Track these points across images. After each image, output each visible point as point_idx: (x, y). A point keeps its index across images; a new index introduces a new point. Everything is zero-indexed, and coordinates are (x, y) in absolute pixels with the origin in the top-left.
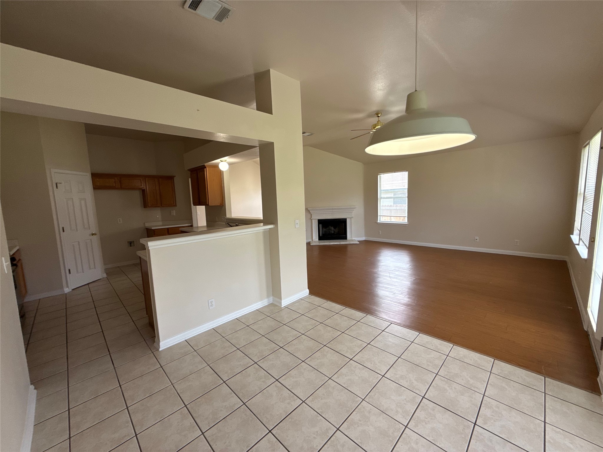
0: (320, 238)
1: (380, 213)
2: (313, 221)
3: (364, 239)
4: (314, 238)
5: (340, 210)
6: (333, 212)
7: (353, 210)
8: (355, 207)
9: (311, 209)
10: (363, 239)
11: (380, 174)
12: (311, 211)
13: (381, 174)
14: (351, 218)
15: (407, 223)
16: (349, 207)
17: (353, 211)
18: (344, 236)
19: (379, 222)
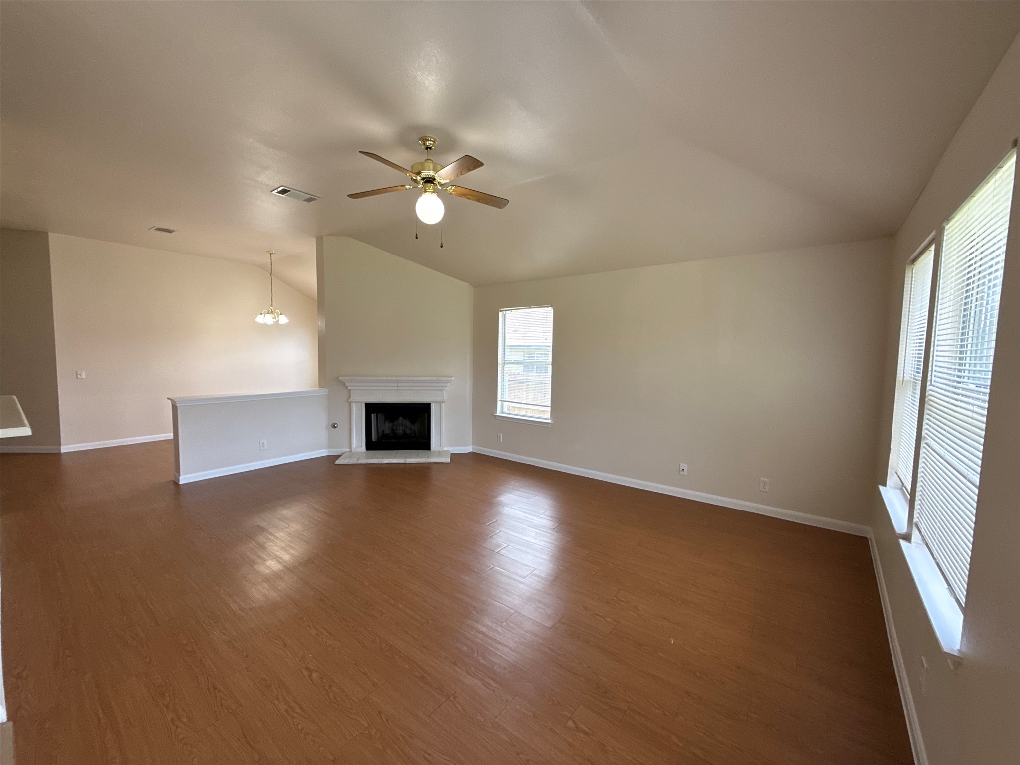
0: (371, 445)
1: (502, 394)
2: (354, 406)
3: (471, 450)
4: (354, 445)
5: (417, 385)
6: (400, 388)
7: (445, 385)
8: (448, 378)
9: (346, 378)
10: (469, 449)
11: (503, 311)
12: (347, 384)
13: (505, 310)
14: (440, 403)
15: (550, 421)
16: (435, 378)
17: (446, 387)
18: (422, 442)
19: (498, 414)
